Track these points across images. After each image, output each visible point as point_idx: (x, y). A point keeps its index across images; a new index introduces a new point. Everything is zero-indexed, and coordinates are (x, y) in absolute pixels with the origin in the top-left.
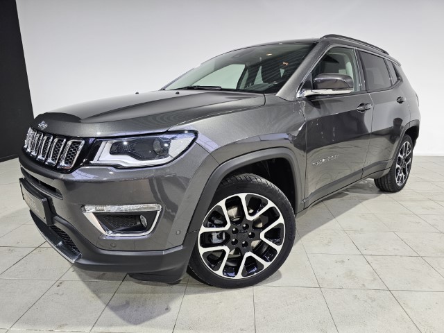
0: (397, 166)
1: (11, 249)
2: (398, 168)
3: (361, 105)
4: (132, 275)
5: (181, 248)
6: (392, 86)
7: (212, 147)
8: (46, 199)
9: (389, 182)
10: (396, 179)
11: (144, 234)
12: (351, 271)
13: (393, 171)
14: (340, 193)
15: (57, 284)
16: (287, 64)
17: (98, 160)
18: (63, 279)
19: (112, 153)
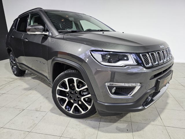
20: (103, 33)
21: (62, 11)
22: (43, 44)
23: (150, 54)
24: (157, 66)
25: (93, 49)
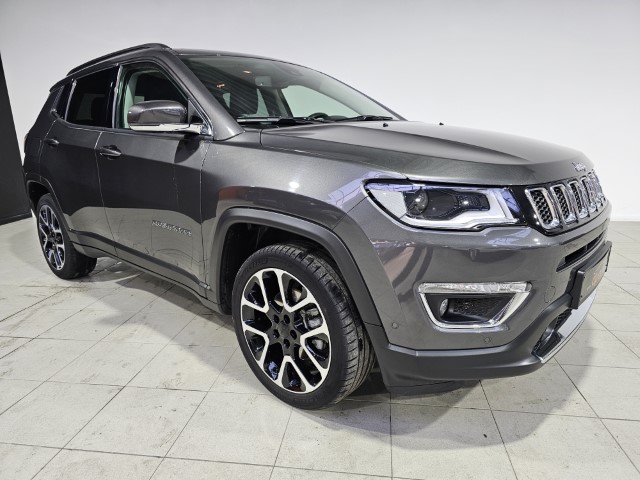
20: (385, 125)
21: (223, 55)
22: (185, 163)
23: (551, 188)
24: (572, 229)
25: (374, 174)
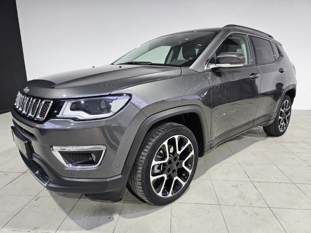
0: (280, 117)
1: (6, 174)
2: (280, 119)
3: (252, 74)
4: (86, 195)
5: (120, 176)
6: (276, 61)
7: (143, 105)
8: (27, 142)
9: (274, 129)
10: (279, 127)
11: (93, 166)
12: (242, 193)
13: (277, 121)
14: (238, 137)
15: (36, 198)
16: (200, 45)
17: (62, 115)
18: (40, 195)
19: (72, 109)
